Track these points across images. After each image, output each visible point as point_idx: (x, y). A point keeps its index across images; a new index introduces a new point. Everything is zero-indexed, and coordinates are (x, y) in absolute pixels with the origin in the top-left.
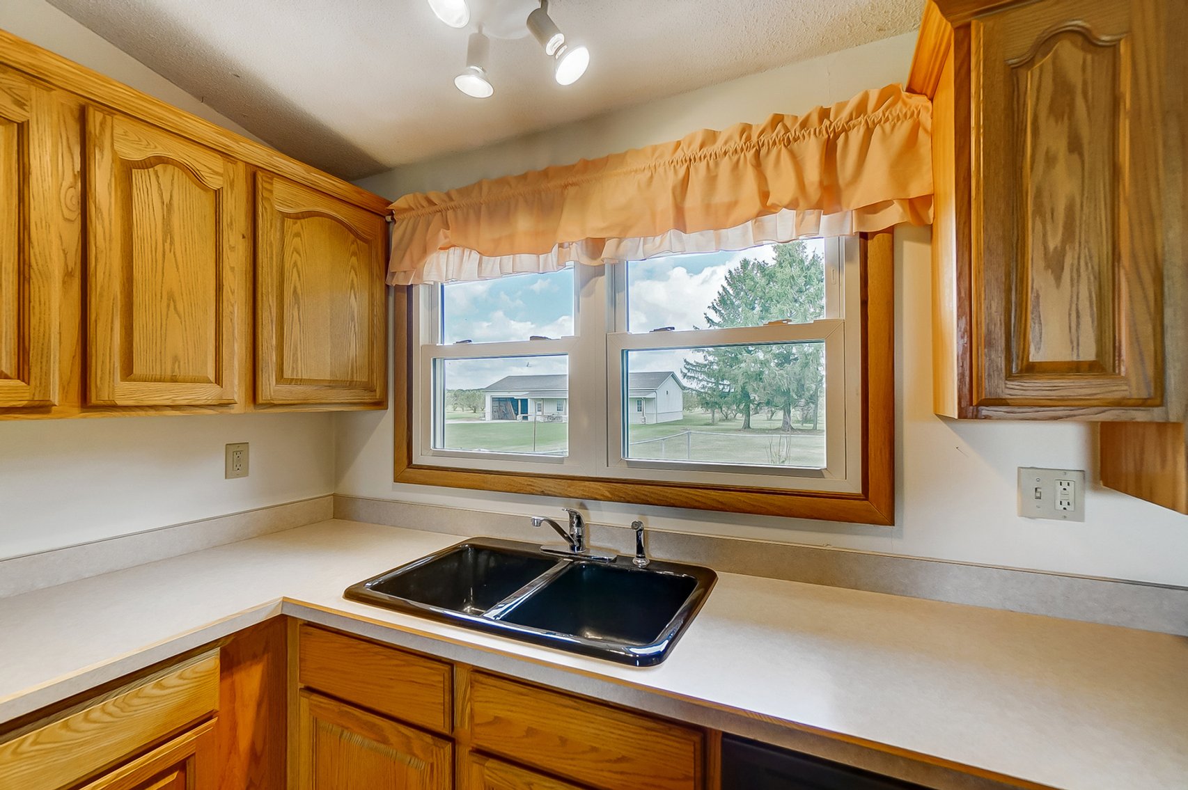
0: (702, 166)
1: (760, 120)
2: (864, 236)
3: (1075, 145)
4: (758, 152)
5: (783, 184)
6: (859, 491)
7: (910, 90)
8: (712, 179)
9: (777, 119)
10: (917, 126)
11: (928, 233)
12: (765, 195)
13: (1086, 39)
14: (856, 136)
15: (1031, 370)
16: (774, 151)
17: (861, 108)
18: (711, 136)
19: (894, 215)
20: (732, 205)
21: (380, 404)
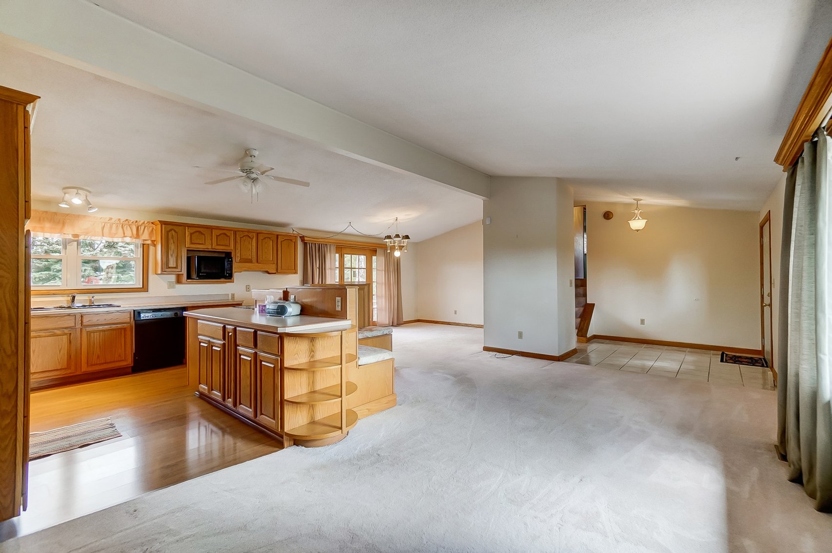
0: (109, 224)
1: (123, 219)
2: (143, 244)
3: (174, 242)
4: (122, 226)
5: (128, 232)
6: (142, 287)
7: (152, 223)
8: (111, 227)
9: (127, 220)
10: (153, 229)
11: (155, 246)
12: (124, 234)
13: (175, 231)
14: (142, 228)
15: (169, 268)
16: (126, 226)
17: (144, 223)
18: (111, 219)
19: (149, 242)
20: (116, 234)
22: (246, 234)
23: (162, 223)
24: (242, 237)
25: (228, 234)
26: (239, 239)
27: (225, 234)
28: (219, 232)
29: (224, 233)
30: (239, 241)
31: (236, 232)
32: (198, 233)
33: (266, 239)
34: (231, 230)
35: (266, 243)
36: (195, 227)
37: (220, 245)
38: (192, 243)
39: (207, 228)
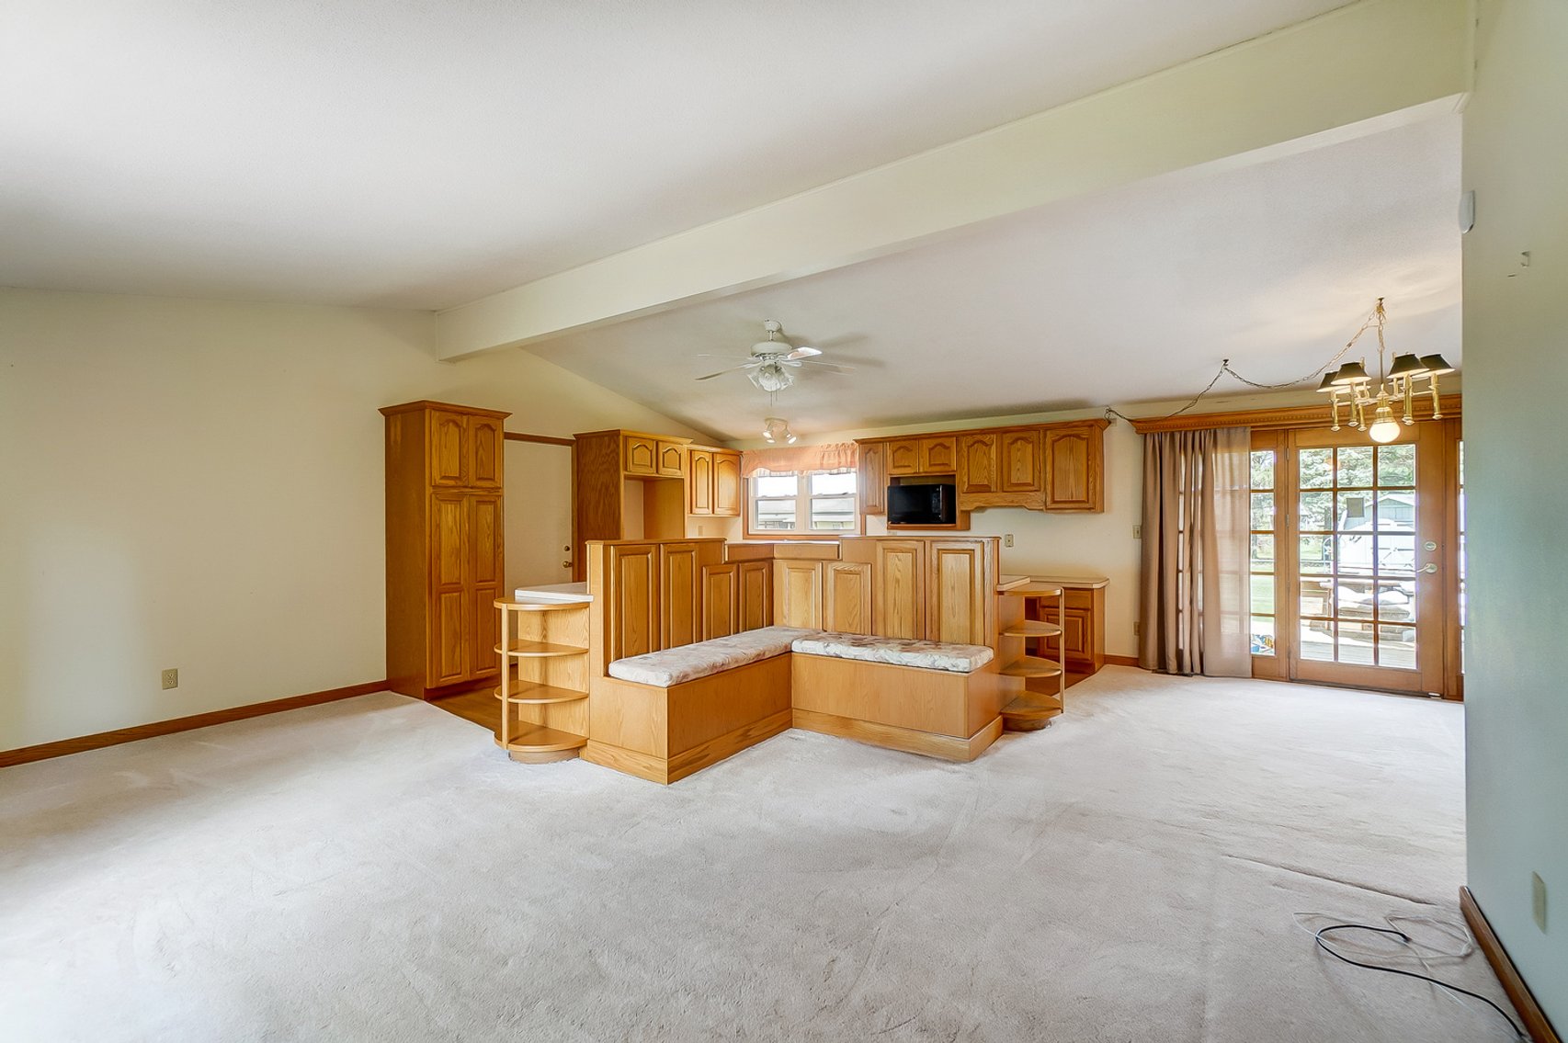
0: (827, 453)
3: (873, 469)
4: (839, 452)
5: (843, 460)
8: (829, 457)
9: (843, 444)
12: (840, 463)
13: (874, 452)
16: (842, 452)
18: (829, 446)
20: (833, 464)
21: (739, 515)
22: (977, 438)
23: (862, 442)
24: (972, 445)
25: (947, 444)
26: (966, 450)
27: (941, 445)
28: (932, 442)
29: (939, 441)
30: (965, 454)
31: (958, 435)
32: (902, 450)
33: (1019, 442)
34: (952, 436)
35: (1019, 450)
36: (899, 440)
37: (935, 465)
38: (895, 467)
39: (916, 439)
